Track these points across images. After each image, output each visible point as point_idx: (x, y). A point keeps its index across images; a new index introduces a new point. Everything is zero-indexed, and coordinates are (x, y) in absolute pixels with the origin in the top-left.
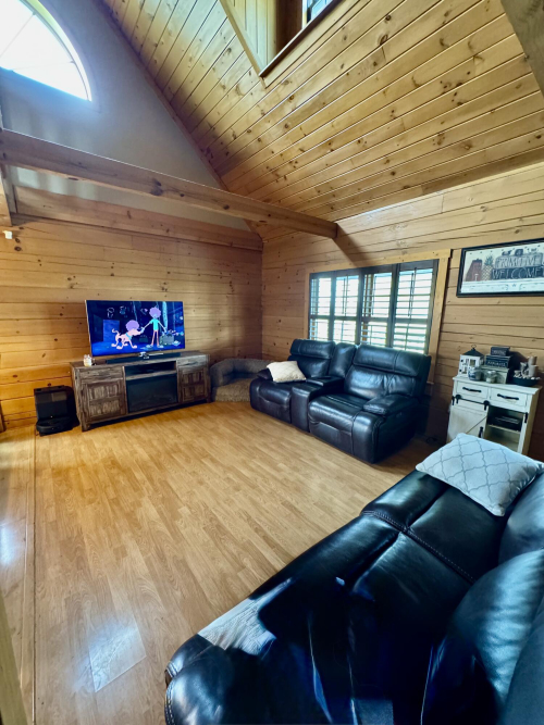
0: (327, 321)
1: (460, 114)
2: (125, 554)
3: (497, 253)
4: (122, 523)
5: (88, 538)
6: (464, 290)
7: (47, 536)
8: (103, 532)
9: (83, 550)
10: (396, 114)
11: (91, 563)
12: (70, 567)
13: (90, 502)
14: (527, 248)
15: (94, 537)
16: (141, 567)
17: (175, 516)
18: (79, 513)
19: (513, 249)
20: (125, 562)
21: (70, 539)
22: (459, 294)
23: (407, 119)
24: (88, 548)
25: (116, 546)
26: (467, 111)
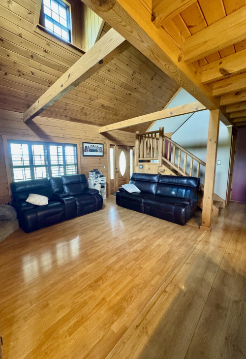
0: (29, 168)
1: (89, 106)
2: (159, 245)
3: (90, 145)
4: (148, 251)
5: (159, 256)
6: (85, 154)
7: (167, 271)
8: (154, 254)
9: (164, 255)
10: (77, 95)
11: (167, 250)
12: (172, 255)
13: (141, 268)
14: (95, 145)
15: (158, 256)
16: (161, 240)
17: (138, 239)
18: (149, 268)
19: (92, 145)
20: (161, 243)
21: (163, 262)
22: (84, 156)
23: (79, 98)
24: (163, 254)
25: (158, 248)
26: (90, 107)
